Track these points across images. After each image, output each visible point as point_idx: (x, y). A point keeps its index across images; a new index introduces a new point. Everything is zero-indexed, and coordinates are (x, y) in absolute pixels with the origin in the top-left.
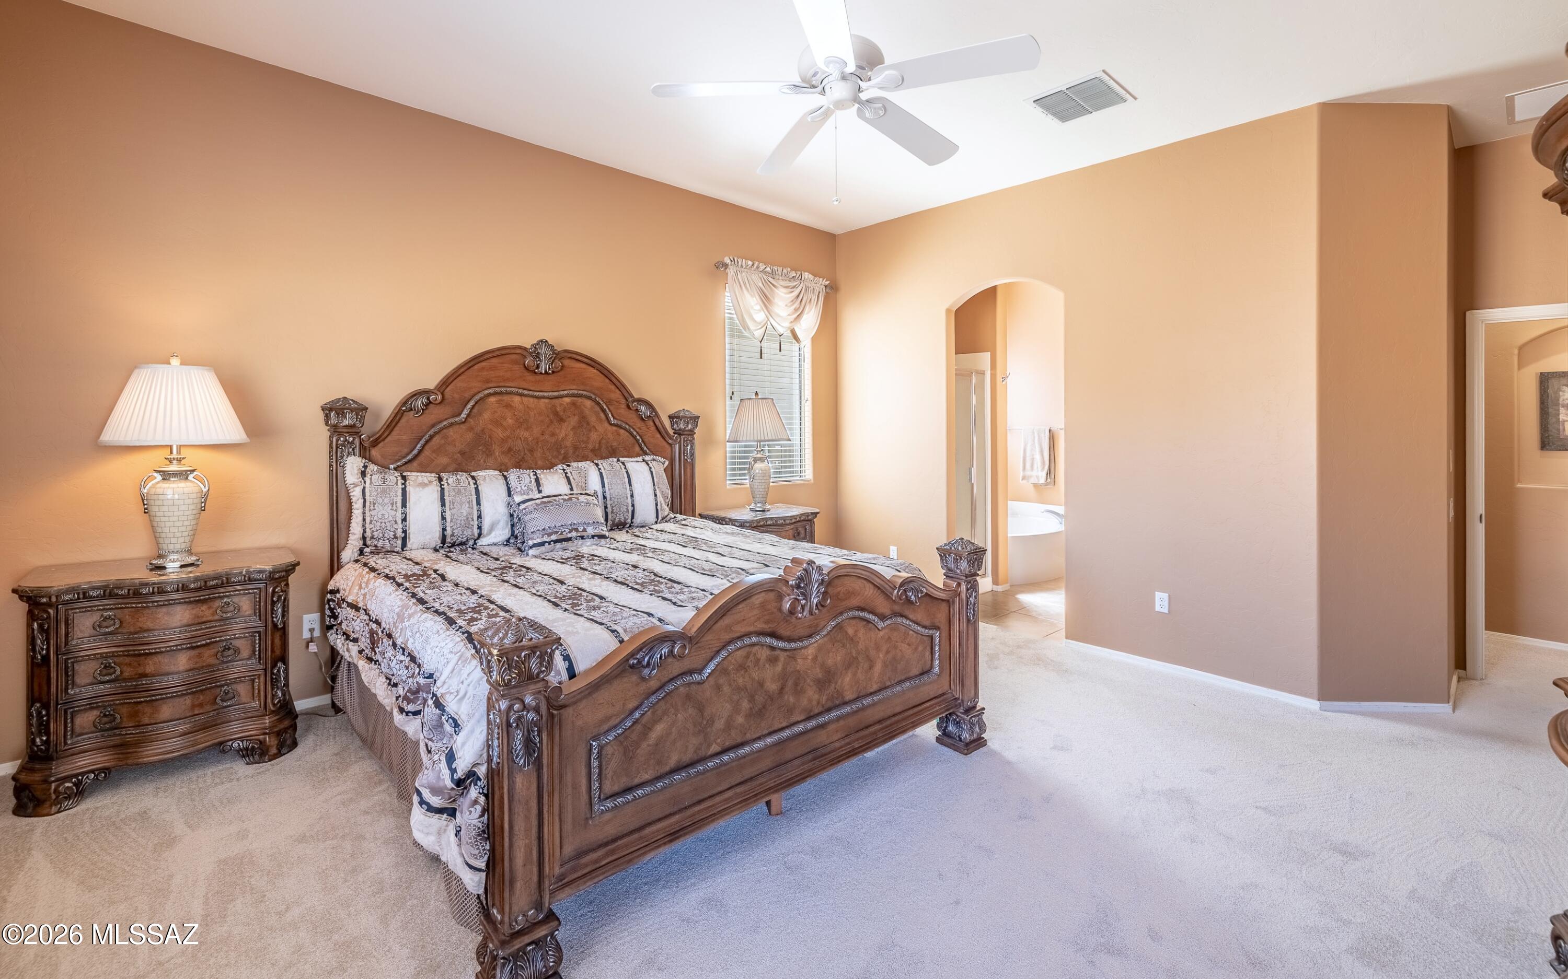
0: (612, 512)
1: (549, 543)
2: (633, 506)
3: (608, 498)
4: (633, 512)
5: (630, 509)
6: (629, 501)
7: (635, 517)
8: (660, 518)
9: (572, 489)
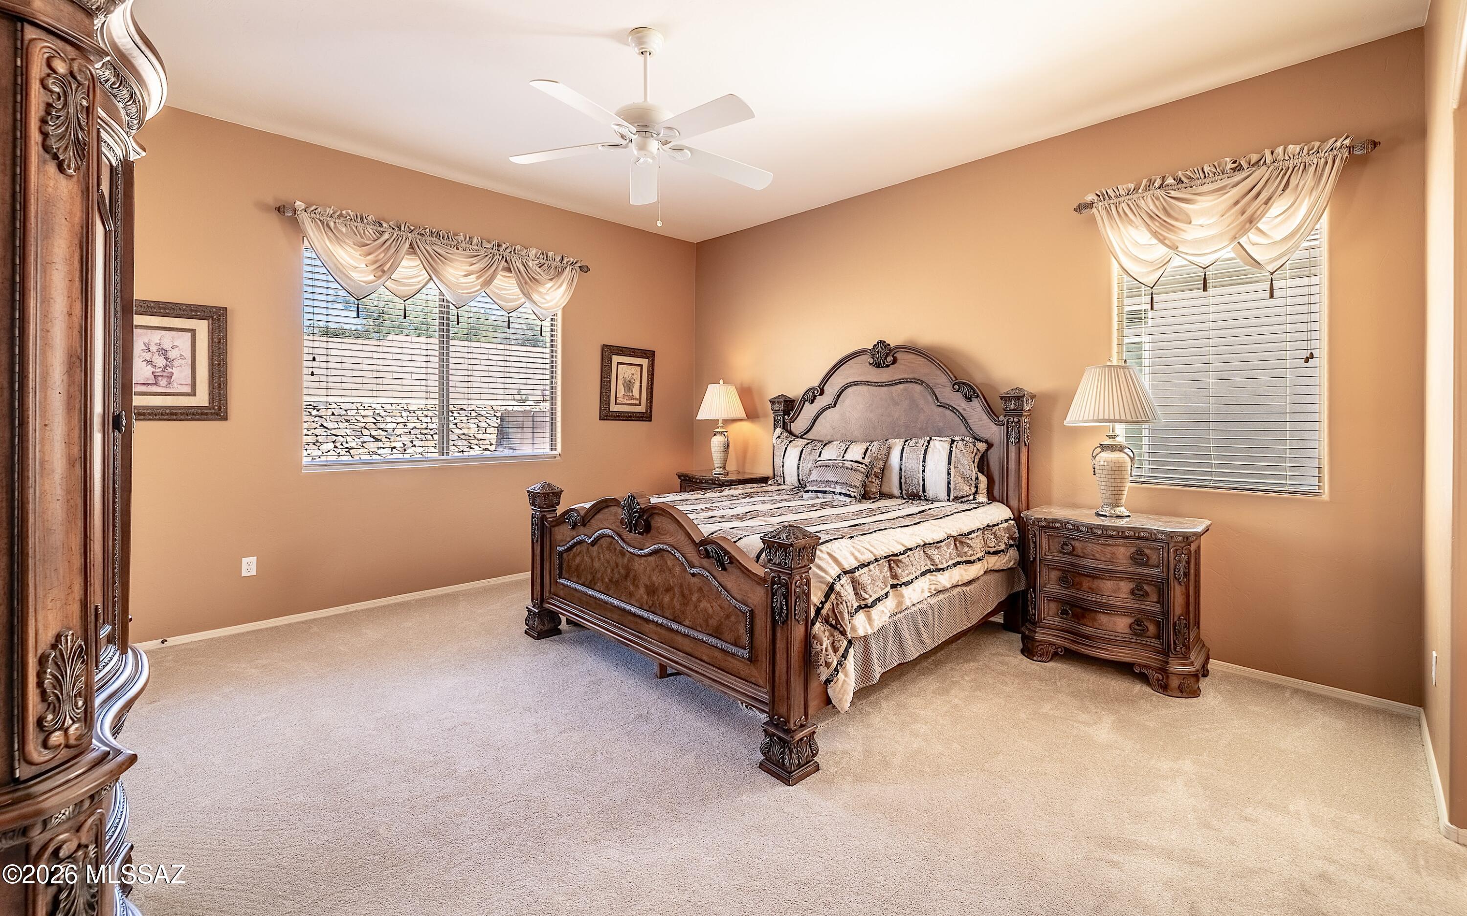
0: (905, 483)
1: (812, 491)
2: (924, 480)
3: (903, 471)
4: (924, 485)
5: (921, 482)
6: (921, 475)
7: (927, 490)
8: (952, 497)
9: (863, 458)
